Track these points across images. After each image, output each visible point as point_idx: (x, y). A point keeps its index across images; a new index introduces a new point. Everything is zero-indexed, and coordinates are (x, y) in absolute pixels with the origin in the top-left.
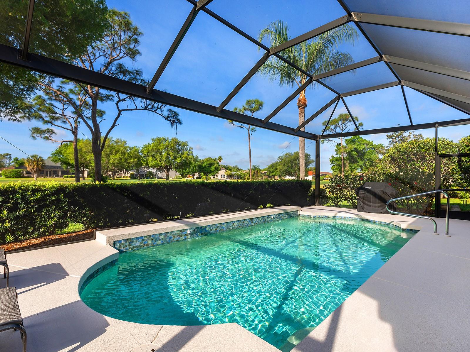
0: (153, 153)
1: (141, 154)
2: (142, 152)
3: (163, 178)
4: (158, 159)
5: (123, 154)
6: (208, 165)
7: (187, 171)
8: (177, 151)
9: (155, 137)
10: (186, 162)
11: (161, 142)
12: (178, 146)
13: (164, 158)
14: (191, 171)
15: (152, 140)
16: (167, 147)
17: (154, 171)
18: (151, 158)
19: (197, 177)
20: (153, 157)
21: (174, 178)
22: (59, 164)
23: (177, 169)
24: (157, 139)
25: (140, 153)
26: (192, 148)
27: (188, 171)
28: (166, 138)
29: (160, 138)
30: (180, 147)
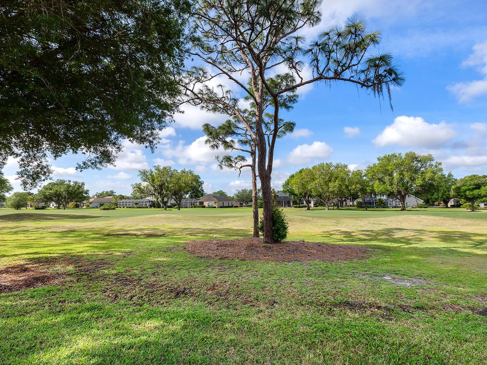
0: (380, 176)
1: (364, 178)
2: (365, 175)
3: (398, 207)
4: (388, 183)
5: (343, 180)
6: (472, 186)
7: (435, 196)
8: (416, 171)
9: (382, 156)
10: (431, 185)
11: (389, 160)
12: (415, 162)
13: (395, 181)
14: (442, 197)
15: (378, 159)
16: (398, 166)
17: (384, 198)
18: (377, 181)
19: (453, 204)
20: (380, 180)
21: (414, 206)
22: (287, 195)
23: (417, 194)
24: (385, 157)
25: (364, 176)
26: (440, 164)
27: (437, 197)
28: (397, 154)
29: (389, 155)
30: (419, 165)
